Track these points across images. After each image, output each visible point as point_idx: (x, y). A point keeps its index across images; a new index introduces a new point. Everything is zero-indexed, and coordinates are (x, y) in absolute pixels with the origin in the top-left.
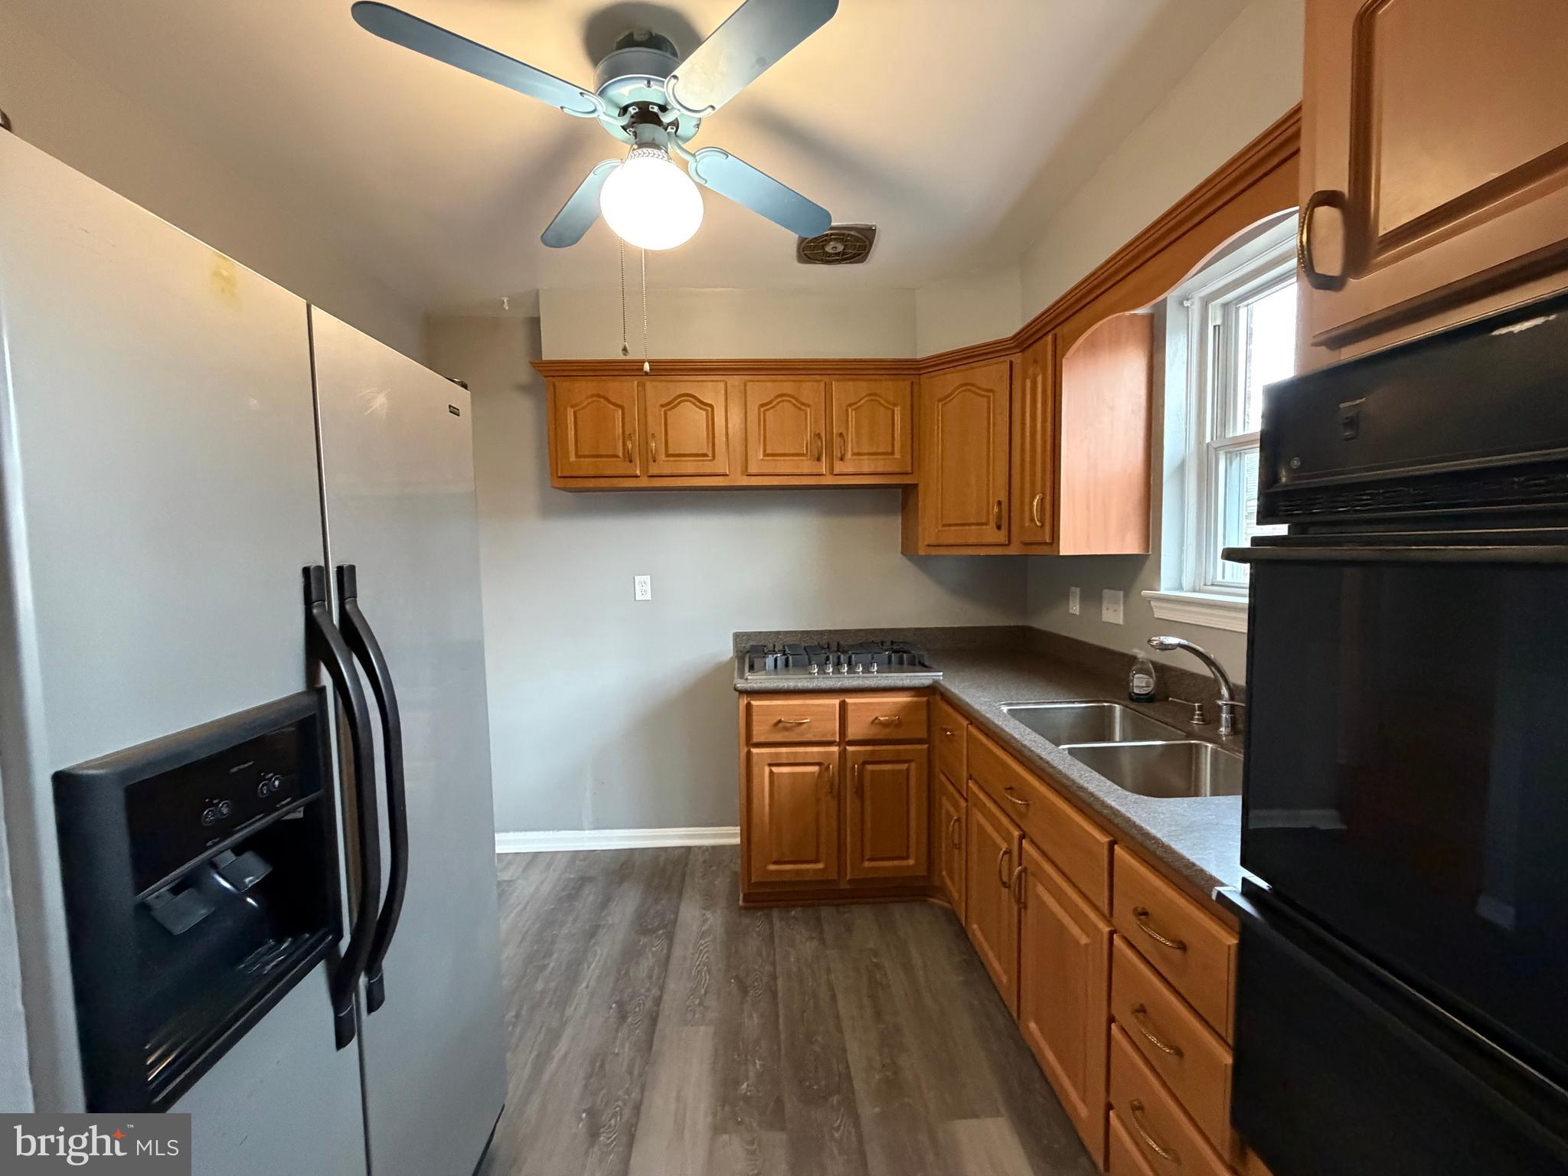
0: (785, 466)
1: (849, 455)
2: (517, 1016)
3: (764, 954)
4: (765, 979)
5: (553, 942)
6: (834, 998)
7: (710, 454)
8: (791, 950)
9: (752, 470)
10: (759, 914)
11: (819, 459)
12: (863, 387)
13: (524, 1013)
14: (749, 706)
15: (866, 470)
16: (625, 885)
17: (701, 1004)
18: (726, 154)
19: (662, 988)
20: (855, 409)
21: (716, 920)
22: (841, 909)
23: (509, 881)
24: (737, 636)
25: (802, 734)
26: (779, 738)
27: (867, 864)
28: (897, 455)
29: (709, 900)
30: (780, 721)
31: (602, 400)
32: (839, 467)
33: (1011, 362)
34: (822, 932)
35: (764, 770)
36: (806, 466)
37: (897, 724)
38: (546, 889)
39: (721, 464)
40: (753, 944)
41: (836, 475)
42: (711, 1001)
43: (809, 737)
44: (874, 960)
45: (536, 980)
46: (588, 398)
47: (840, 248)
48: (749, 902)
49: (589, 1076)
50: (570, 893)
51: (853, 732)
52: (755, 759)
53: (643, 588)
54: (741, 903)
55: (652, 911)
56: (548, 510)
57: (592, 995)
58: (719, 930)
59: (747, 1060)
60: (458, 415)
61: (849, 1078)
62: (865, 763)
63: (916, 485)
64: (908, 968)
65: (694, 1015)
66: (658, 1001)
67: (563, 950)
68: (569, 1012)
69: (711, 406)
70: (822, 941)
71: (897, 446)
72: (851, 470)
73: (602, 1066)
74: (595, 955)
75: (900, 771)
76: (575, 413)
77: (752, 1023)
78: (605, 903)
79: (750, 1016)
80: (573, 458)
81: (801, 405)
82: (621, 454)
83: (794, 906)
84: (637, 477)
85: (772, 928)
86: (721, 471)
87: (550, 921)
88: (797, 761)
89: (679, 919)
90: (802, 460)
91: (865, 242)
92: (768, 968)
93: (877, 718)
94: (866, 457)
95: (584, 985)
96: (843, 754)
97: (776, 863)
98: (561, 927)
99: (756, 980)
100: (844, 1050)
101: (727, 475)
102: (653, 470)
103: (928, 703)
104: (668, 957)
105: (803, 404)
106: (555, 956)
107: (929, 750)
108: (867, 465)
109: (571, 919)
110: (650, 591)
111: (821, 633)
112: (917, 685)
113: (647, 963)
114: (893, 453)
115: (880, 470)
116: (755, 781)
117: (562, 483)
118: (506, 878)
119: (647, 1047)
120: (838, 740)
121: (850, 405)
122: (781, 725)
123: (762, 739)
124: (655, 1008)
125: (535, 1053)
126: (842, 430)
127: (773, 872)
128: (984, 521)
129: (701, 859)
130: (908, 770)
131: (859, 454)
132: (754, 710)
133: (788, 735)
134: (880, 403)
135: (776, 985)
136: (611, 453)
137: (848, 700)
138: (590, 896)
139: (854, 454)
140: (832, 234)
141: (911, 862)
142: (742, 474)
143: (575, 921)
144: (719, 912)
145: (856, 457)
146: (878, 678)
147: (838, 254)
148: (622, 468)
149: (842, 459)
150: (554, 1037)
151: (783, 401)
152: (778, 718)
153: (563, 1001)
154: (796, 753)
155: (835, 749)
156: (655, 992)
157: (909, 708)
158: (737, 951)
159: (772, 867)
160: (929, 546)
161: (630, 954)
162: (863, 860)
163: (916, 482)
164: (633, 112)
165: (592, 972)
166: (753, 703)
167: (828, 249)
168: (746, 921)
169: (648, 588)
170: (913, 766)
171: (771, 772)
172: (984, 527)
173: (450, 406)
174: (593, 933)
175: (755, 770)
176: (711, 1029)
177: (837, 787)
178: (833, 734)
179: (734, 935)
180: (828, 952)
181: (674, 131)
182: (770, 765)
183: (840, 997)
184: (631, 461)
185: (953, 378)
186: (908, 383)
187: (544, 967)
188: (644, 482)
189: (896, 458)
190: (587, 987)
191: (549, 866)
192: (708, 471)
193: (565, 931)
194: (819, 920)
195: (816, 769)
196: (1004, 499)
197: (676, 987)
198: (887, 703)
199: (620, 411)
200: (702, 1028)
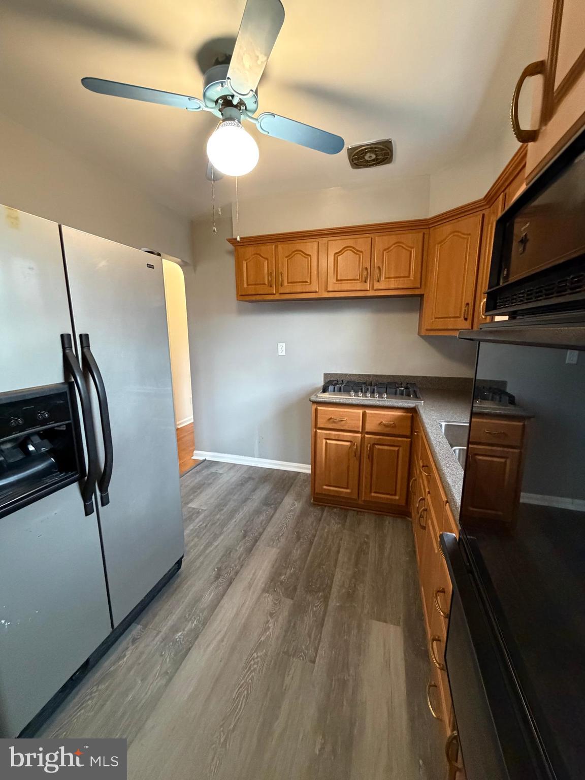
0: (346, 286)
1: (383, 278)
2: (206, 526)
3: (314, 524)
4: (310, 536)
5: (229, 501)
6: (338, 552)
7: (309, 281)
8: (327, 527)
9: (330, 289)
10: (319, 507)
11: (365, 282)
12: (392, 239)
13: (208, 526)
14: (316, 410)
15: (392, 287)
16: (266, 484)
17: (278, 539)
18: (273, 115)
19: (264, 529)
20: (388, 252)
21: (298, 506)
22: (359, 513)
23: (222, 474)
24: (326, 375)
25: (343, 426)
26: (330, 426)
27: (373, 494)
28: (412, 278)
29: (299, 496)
30: (331, 418)
31: (259, 256)
32: (377, 286)
33: (483, 215)
34: (345, 521)
35: (322, 441)
36: (358, 286)
37: (394, 426)
38: (234, 479)
39: (314, 287)
40: (310, 520)
41: (375, 290)
42: (282, 540)
43: (346, 428)
44: (365, 539)
45: (217, 514)
46: (252, 255)
47: (374, 156)
48: (316, 501)
49: (222, 556)
50: (242, 483)
51: (368, 428)
52: (318, 435)
53: (282, 349)
54: (312, 501)
55: (272, 497)
56: (241, 312)
57: (235, 526)
58: (298, 511)
59: (288, 567)
60: (153, 268)
61: (331, 587)
62: (374, 444)
63: (423, 295)
64: (381, 548)
65: (274, 543)
66: (261, 534)
67: (231, 505)
68: (225, 529)
69: (310, 256)
70: (344, 525)
71: (412, 273)
72: (382, 287)
73: (230, 553)
74: (242, 510)
75: (394, 451)
76: (246, 263)
77: (296, 553)
78: (254, 490)
79: (297, 550)
80: (245, 286)
81: (357, 252)
82: (267, 284)
83: (336, 508)
84: (274, 294)
85: (322, 515)
86: (313, 290)
87: (230, 492)
88: (339, 439)
89: (282, 503)
90: (357, 283)
91: (386, 150)
92: (313, 531)
93: (382, 422)
94: (393, 279)
95: (234, 520)
96: (363, 438)
97: (326, 485)
98: (234, 495)
99: (306, 535)
100: (333, 575)
101: (317, 292)
102: (281, 291)
103: (412, 416)
104: (272, 517)
105: (358, 251)
106: (228, 506)
107: (411, 442)
108: (393, 284)
109: (239, 493)
110: (285, 350)
111: (369, 376)
112: (406, 407)
113: (262, 517)
114: (409, 277)
115: (401, 286)
116: (318, 446)
117: (242, 298)
118: (221, 472)
119: (250, 551)
120: (361, 431)
121: (385, 250)
122: (332, 420)
123: (322, 426)
124: (258, 536)
125: (207, 541)
126: (380, 265)
127: (325, 489)
128: (458, 315)
129: (302, 478)
130: (398, 450)
131: (389, 278)
132: (319, 411)
133: (335, 426)
134: (402, 247)
135: (313, 540)
136: (261, 283)
137: (367, 411)
138: (249, 486)
139: (385, 278)
140: (365, 149)
141: (397, 498)
142: (325, 291)
143: (240, 494)
144: (301, 502)
145: (387, 280)
146: (386, 401)
147: (373, 160)
148: (266, 290)
149: (378, 281)
150: (216, 537)
151: (347, 250)
152: (330, 417)
153: (224, 525)
154: (339, 435)
155: (359, 435)
156: (261, 530)
157: (400, 419)
158: (302, 521)
159: (325, 487)
160: (427, 330)
161: (258, 512)
162: (371, 492)
163: (423, 293)
164: (221, 102)
165: (239, 516)
166: (319, 408)
167: (367, 158)
168: (311, 509)
169: (284, 349)
170: (401, 448)
171: (326, 443)
172: (459, 319)
173: (147, 264)
174: (245, 501)
175: (318, 441)
176: (278, 551)
177: (359, 453)
178: (359, 427)
179: (304, 514)
180: (344, 531)
181: (244, 108)
182: (326, 439)
183: (342, 551)
184: (271, 286)
185: (447, 228)
186: (421, 235)
187: (222, 510)
188: (277, 297)
189: (411, 280)
190: (235, 521)
191: (238, 470)
192: (307, 290)
193: (235, 497)
194: (346, 516)
195: (348, 444)
196: (471, 301)
197: (271, 530)
198: (388, 415)
199: (267, 261)
200: (275, 549)
